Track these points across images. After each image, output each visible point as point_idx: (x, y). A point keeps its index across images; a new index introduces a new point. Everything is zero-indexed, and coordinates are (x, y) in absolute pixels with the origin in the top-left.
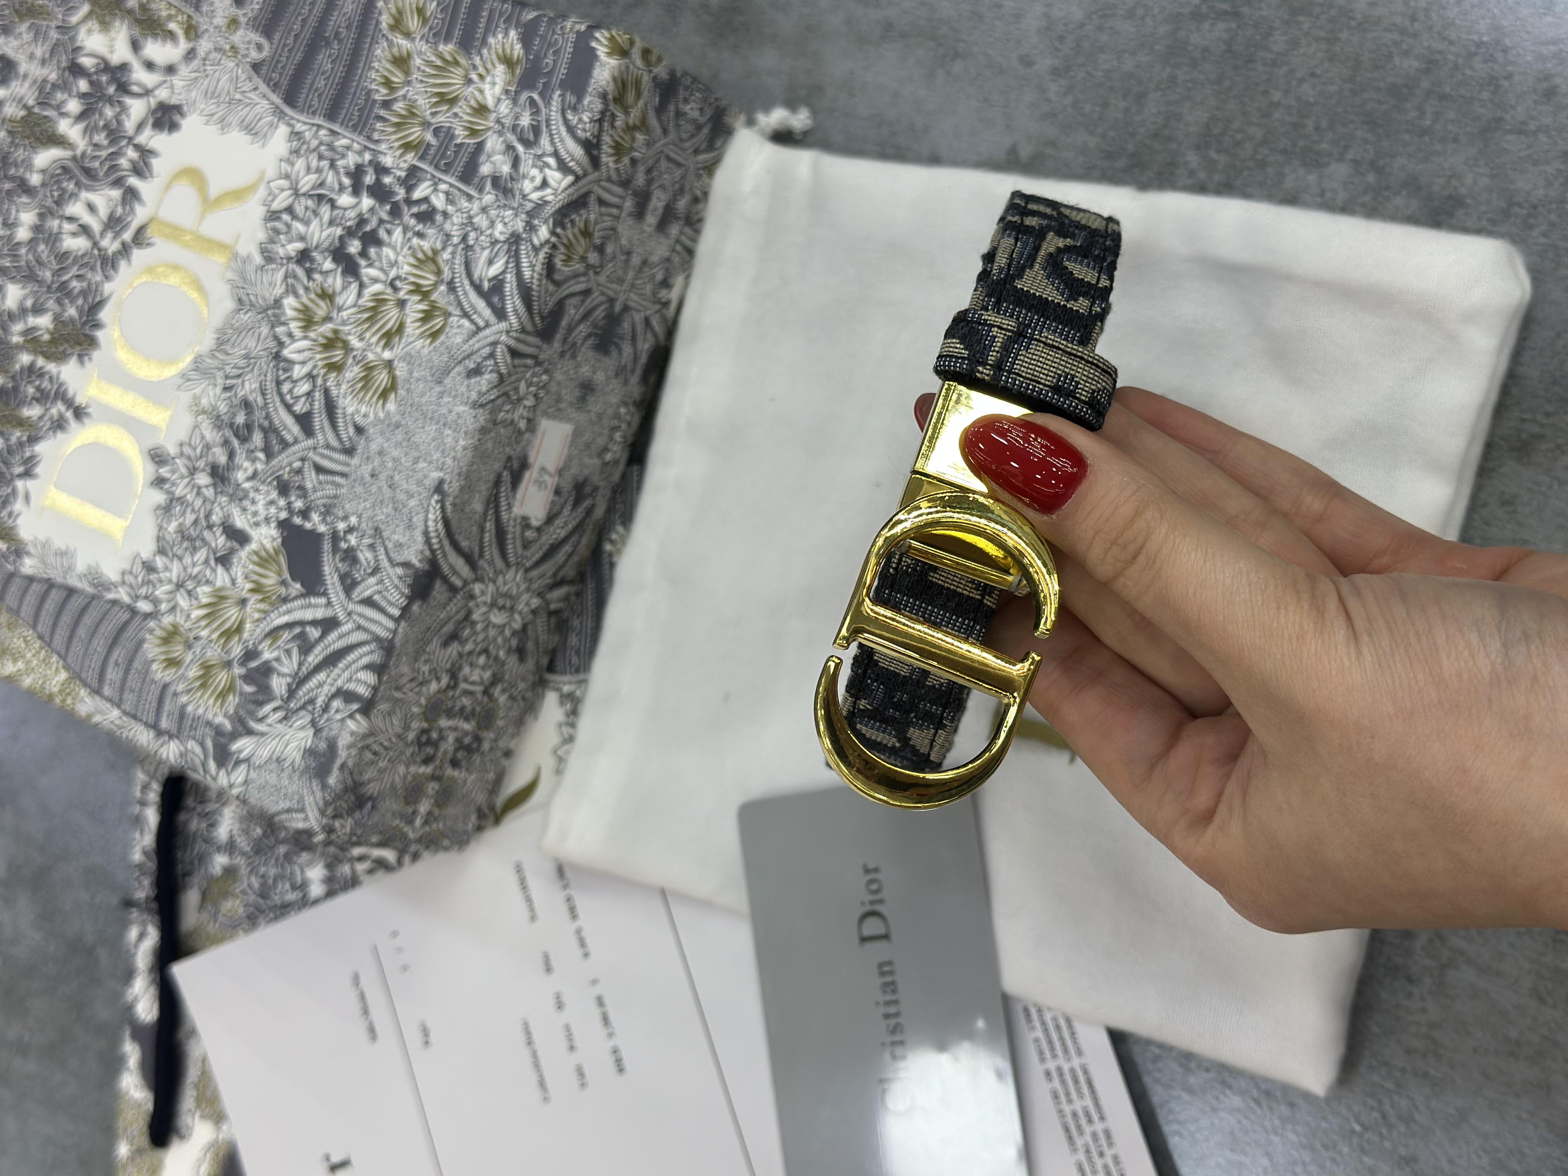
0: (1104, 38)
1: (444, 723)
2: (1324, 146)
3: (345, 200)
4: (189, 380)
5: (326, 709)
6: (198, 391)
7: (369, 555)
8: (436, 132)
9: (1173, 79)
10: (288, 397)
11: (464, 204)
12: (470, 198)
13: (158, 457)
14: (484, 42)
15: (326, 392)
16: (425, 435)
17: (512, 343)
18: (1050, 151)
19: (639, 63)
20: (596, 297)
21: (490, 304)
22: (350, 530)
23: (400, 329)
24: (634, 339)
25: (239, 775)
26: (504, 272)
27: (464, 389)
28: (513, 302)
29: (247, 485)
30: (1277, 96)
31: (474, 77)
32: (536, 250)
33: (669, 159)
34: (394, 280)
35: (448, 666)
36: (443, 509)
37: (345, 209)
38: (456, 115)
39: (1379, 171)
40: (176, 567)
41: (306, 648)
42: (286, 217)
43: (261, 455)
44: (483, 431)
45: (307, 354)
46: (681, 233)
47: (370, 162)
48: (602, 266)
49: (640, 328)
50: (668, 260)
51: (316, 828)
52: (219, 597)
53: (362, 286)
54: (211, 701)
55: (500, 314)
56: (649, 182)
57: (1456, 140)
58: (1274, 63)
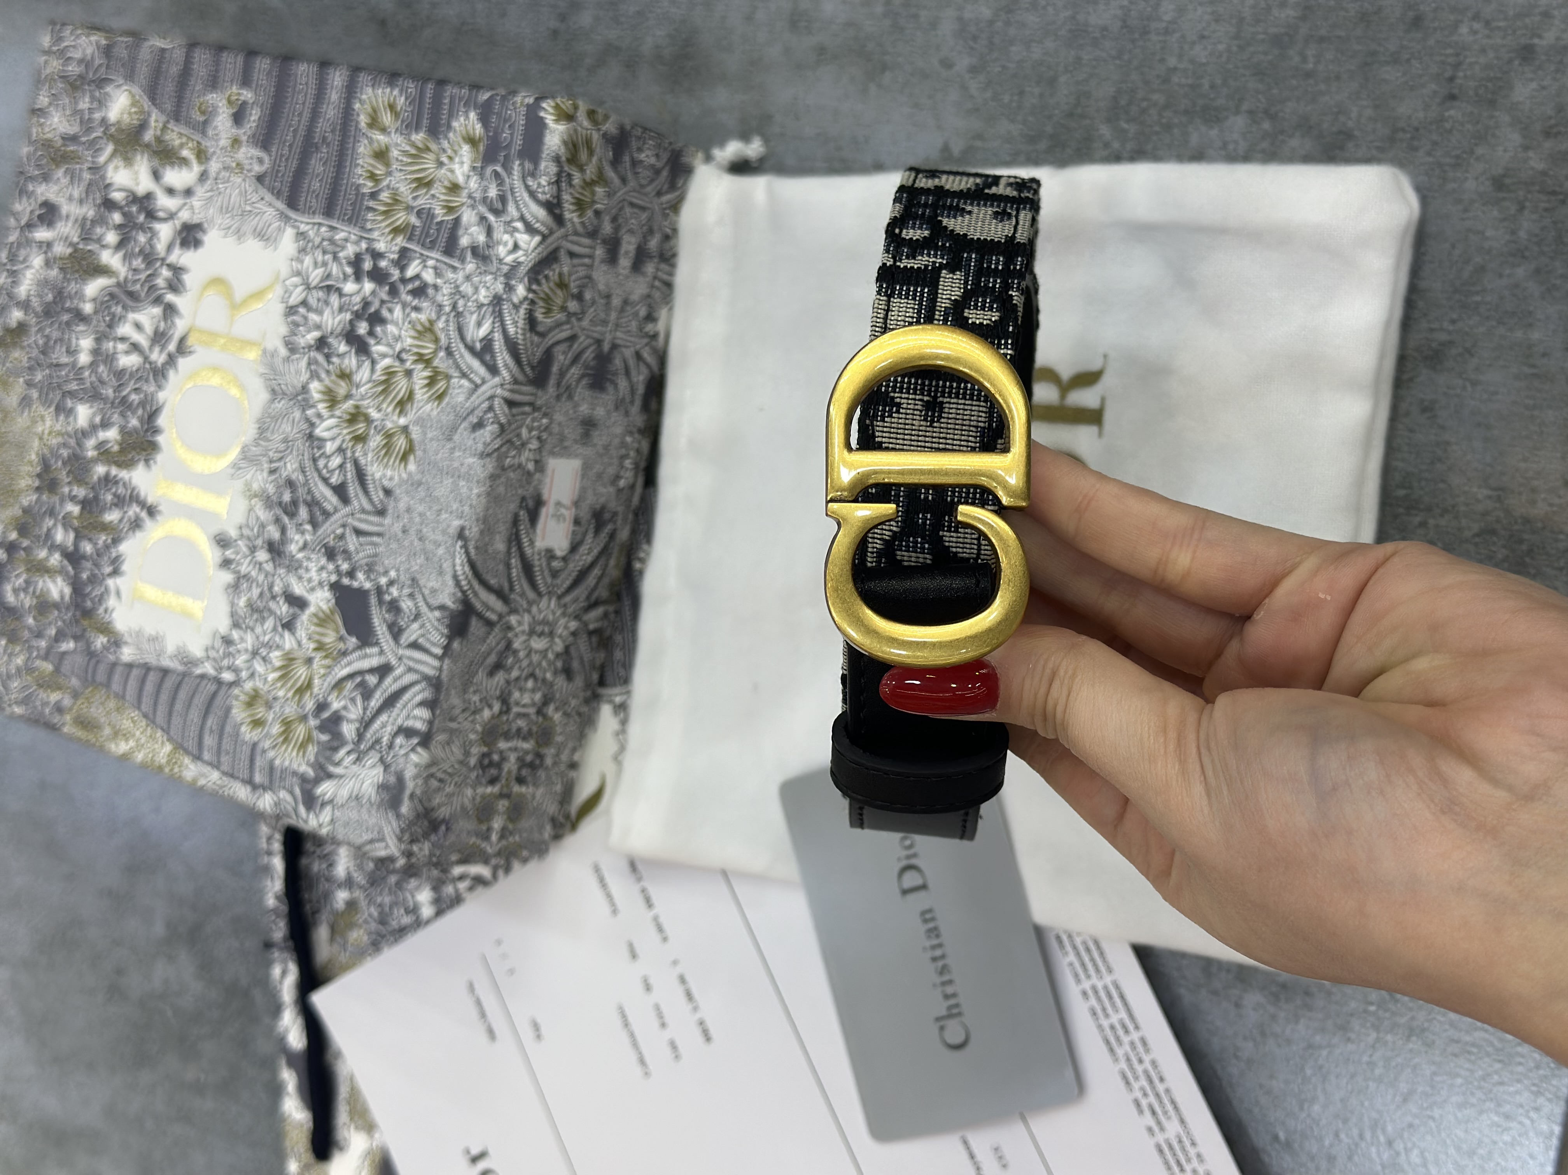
0: (1012, 31)
1: (503, 745)
2: (1220, 102)
3: (350, 287)
4: (240, 468)
5: (391, 746)
6: (249, 477)
7: (410, 603)
8: (419, 213)
9: (1078, 60)
10: (325, 471)
11: (450, 275)
12: (454, 269)
13: (222, 542)
14: (449, 127)
15: (356, 463)
16: (443, 489)
17: (507, 394)
18: (978, 143)
19: (586, 123)
20: (582, 341)
21: (483, 362)
22: (391, 583)
23: (410, 396)
24: (627, 373)
25: (326, 815)
26: (492, 332)
27: (470, 442)
28: (503, 357)
29: (300, 556)
30: (1172, 62)
31: (444, 159)
32: (516, 307)
33: (632, 205)
34: (400, 352)
35: (498, 693)
36: (467, 553)
37: (351, 295)
38: (433, 196)
39: (1273, 117)
40: (250, 639)
41: (367, 693)
42: (302, 310)
43: (308, 527)
44: (493, 477)
45: (335, 431)
46: (658, 269)
47: (367, 249)
48: (583, 313)
49: (632, 362)
50: (649, 296)
51: (397, 854)
52: (289, 659)
53: (374, 363)
54: (294, 753)
55: (493, 370)
56: (617, 229)
57: (1338, 78)
58: (1167, 32)
